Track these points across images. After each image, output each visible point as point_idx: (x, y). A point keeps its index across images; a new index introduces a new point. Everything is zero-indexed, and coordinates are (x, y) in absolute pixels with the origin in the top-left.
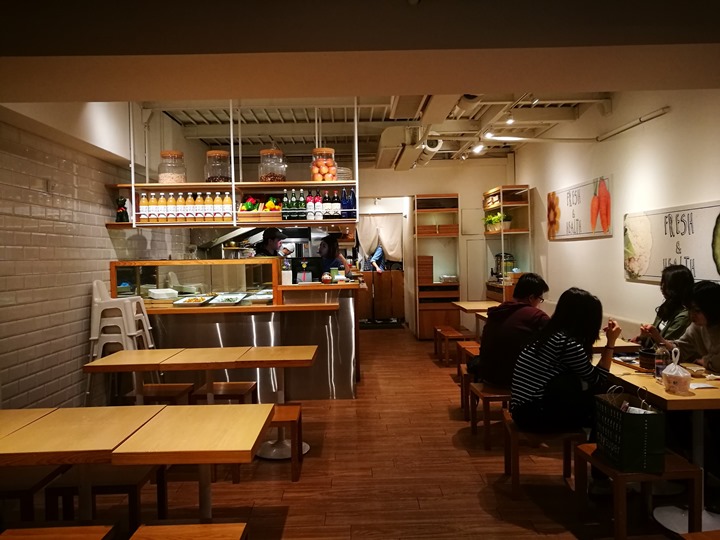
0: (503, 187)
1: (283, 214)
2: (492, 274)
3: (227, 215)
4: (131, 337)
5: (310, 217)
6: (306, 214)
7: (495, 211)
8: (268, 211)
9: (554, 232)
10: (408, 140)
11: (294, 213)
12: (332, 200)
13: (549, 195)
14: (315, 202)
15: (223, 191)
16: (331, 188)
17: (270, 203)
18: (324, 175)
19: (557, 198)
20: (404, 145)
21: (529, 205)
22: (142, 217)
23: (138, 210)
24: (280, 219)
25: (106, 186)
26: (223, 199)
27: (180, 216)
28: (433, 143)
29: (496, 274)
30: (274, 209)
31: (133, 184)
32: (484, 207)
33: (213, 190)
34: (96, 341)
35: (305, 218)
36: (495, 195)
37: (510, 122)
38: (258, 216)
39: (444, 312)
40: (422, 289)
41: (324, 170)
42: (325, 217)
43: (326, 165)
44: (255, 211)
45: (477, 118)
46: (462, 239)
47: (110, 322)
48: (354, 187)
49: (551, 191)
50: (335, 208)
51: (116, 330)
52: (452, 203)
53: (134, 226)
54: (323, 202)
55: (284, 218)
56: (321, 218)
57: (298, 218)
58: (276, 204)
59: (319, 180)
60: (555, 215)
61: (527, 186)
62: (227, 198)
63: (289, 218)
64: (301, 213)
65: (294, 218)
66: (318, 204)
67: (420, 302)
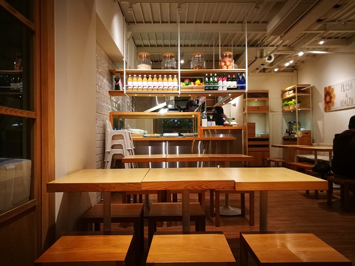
0: (297, 85)
1: (205, 87)
2: (287, 132)
3: (175, 88)
4: (129, 150)
5: (220, 89)
6: (218, 87)
7: (290, 99)
8: (197, 85)
9: (329, 107)
10: (258, 55)
11: (211, 87)
12: (232, 80)
13: (325, 88)
14: (223, 81)
15: (173, 74)
16: (232, 73)
17: (198, 82)
18: (227, 67)
19: (333, 89)
20: (256, 58)
21: (310, 95)
22: (129, 87)
23: (127, 84)
24: (204, 90)
25: (109, 70)
26: (173, 79)
27: (150, 88)
28: (270, 58)
29: (289, 132)
30: (200, 85)
31: (125, 70)
32: (282, 98)
33: (168, 74)
34: (109, 152)
35: (217, 89)
36: (290, 90)
37: (322, 43)
38: (192, 88)
39: (261, 152)
40: (249, 140)
41: (228, 63)
42: (228, 89)
43: (229, 61)
44: (190, 86)
45: (291, 46)
46: (270, 114)
47: (117, 142)
48: (245, 73)
49: (327, 86)
50: (234, 84)
51: (120, 146)
52: (265, 95)
53: (125, 92)
54: (227, 81)
55: (205, 90)
56: (226, 90)
57: (214, 89)
58: (201, 82)
59: (225, 69)
60: (331, 98)
61: (309, 85)
62: (175, 79)
63: (209, 89)
64: (215, 87)
65: (211, 89)
66: (225, 82)
67: (248, 147)
